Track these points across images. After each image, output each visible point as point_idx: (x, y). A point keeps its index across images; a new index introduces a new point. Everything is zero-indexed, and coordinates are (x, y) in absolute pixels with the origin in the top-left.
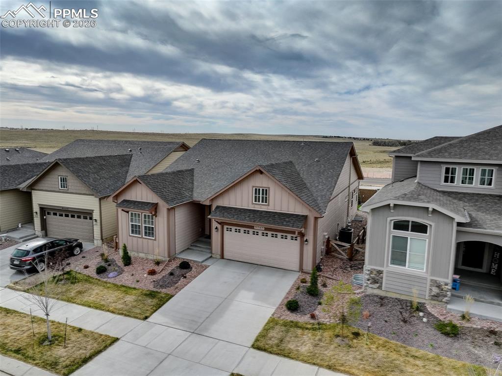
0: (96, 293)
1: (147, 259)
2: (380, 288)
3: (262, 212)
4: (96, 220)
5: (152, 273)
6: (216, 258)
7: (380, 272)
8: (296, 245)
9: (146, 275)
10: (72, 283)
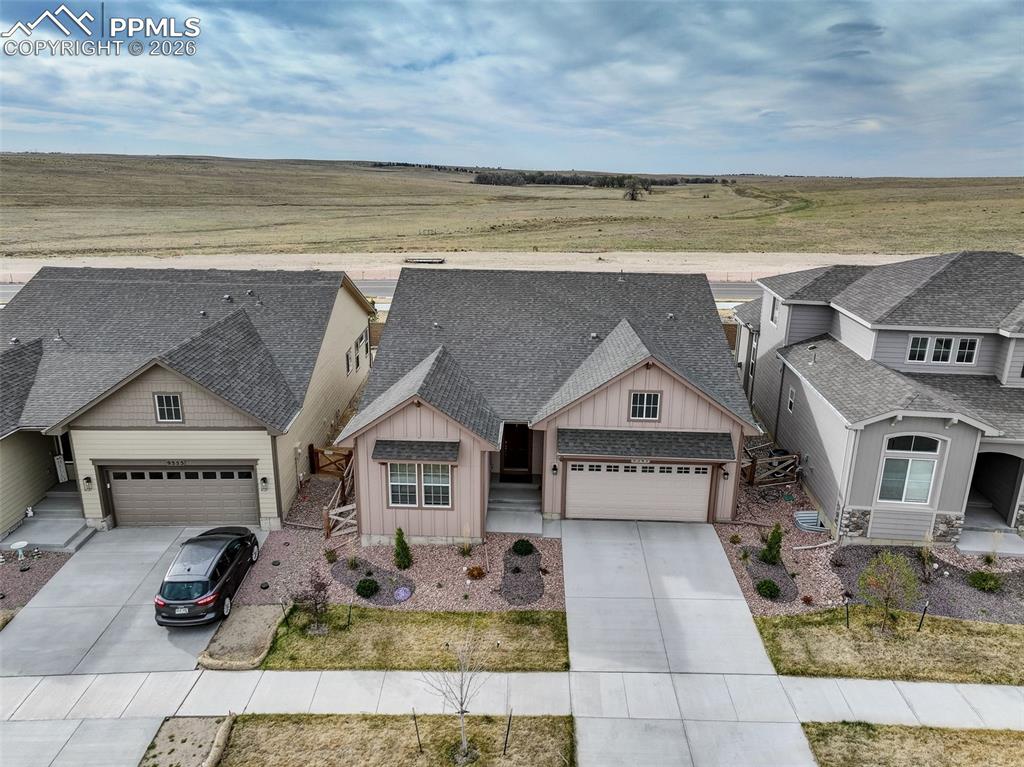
0: (413, 640)
1: (433, 547)
2: (864, 535)
3: (650, 434)
4: (264, 480)
5: (477, 574)
6: (552, 520)
7: (865, 513)
8: (704, 481)
9: (468, 582)
10: (343, 628)
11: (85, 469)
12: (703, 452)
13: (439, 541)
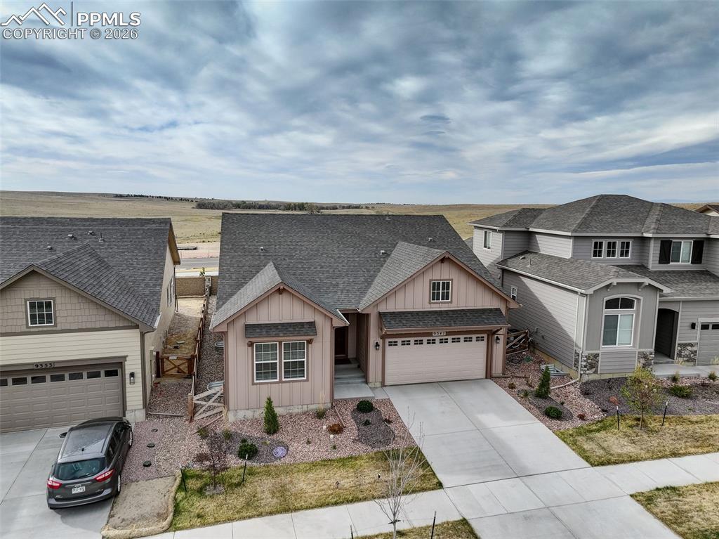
2: (596, 372)
4: (132, 375)
5: (337, 430)
6: (376, 388)
7: (596, 356)
8: (482, 347)
9: (332, 436)
13: (295, 410)
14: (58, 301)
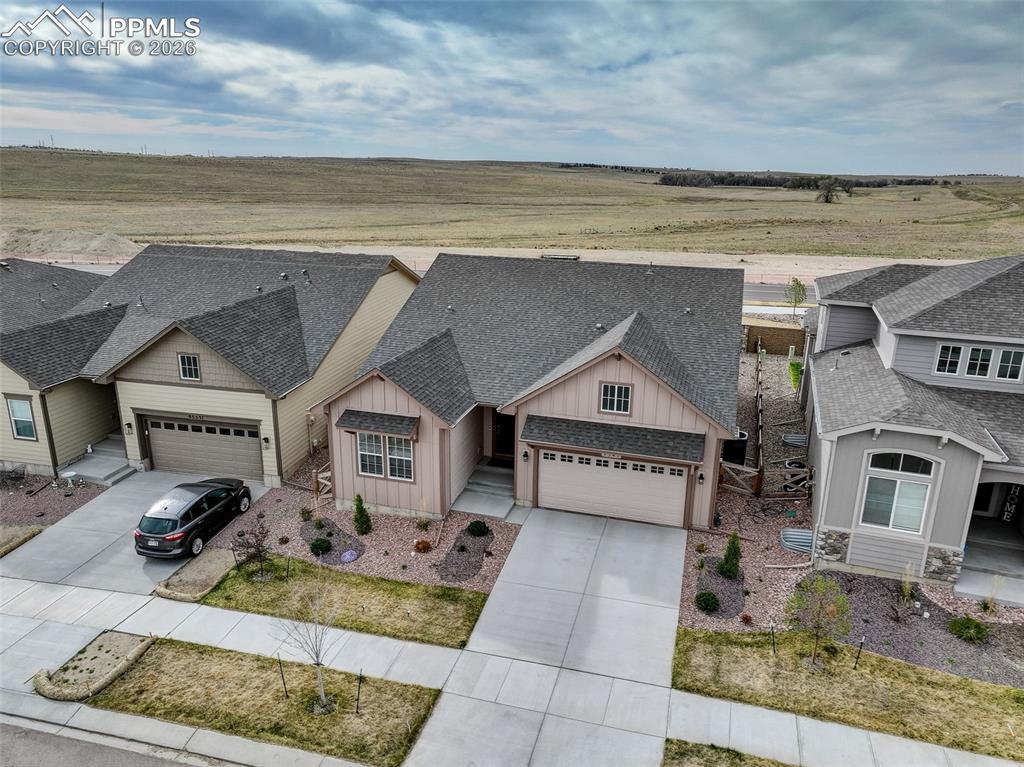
0: (338, 598)
1: (397, 518)
2: (842, 560)
3: (620, 428)
4: (266, 440)
5: (423, 548)
6: (524, 507)
7: (844, 536)
8: (680, 483)
9: (413, 554)
10: (282, 579)
11: (127, 417)
12: (669, 451)
13: (403, 513)
14: (202, 358)
